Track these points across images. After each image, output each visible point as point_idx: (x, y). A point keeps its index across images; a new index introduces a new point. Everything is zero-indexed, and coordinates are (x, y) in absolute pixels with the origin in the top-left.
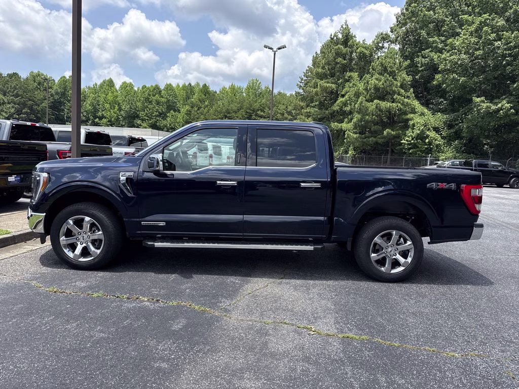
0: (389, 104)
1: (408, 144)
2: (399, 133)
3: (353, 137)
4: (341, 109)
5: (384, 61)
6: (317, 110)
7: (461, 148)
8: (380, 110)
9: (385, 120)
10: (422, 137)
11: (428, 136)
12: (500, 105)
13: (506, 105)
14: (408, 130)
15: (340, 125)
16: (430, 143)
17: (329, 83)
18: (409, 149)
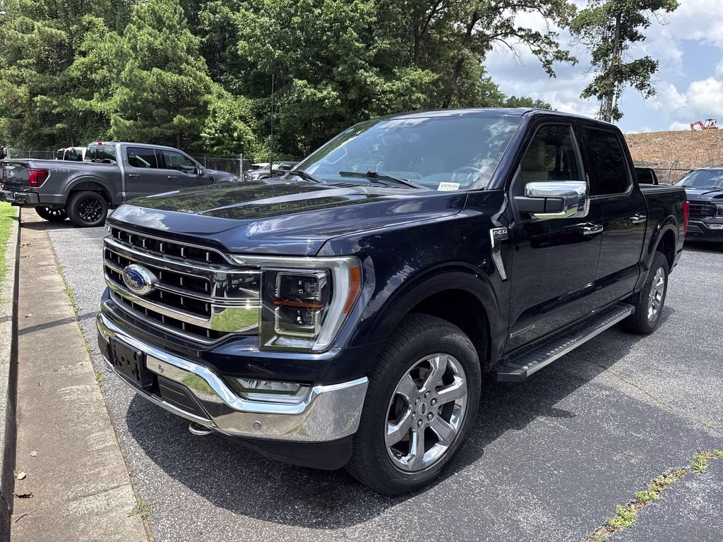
0: (176, 77)
1: (211, 139)
2: (195, 121)
3: (125, 125)
4: (84, 75)
5: (157, 8)
6: (34, 72)
7: (276, 146)
8: (164, 85)
9: (172, 100)
10: (227, 128)
11: (235, 129)
12: (325, 93)
13: (332, 93)
14: (206, 118)
15: (88, 102)
16: (240, 138)
17: (51, 27)
18: (212, 146)
